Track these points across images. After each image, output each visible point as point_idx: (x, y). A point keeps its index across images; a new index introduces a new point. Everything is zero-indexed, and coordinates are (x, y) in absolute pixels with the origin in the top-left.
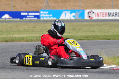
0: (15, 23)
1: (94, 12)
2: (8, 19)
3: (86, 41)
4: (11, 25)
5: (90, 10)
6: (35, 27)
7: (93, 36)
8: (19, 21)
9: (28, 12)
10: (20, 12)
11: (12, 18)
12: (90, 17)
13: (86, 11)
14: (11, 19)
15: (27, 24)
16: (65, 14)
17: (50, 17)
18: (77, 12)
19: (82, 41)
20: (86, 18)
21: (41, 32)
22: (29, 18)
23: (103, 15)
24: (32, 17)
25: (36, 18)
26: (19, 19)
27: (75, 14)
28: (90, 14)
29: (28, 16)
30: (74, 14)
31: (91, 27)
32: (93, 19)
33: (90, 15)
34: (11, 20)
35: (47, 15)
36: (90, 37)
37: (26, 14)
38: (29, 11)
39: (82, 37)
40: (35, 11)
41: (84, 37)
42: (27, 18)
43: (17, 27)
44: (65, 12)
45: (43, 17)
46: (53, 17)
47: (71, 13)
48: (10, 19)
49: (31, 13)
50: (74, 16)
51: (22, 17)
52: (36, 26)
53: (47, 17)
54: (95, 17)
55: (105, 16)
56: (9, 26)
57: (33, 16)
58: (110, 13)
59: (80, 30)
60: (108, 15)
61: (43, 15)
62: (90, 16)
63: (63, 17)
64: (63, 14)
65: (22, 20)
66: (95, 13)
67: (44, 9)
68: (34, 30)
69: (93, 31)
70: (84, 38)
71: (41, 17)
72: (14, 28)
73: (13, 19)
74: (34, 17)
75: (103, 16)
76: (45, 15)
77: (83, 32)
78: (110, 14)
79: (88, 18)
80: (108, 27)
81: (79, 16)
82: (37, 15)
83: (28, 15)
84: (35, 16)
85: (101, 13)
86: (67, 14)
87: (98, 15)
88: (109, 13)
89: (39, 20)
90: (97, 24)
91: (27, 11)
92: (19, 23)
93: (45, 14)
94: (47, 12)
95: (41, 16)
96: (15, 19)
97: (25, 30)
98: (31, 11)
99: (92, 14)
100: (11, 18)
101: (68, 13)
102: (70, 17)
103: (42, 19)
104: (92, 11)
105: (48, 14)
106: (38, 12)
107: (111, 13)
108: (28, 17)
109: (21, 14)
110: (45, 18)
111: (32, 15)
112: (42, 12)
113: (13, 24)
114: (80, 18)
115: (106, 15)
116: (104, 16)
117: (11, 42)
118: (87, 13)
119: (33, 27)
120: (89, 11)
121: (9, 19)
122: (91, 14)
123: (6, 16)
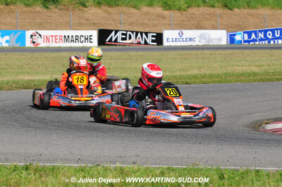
1: (40, 35)
5: (34, 31)
12: (34, 43)
13: (29, 33)
18: (12, 35)
20: (28, 44)
23: (56, 39)
27: (10, 38)
28: (34, 37)
32: (39, 46)
33: (35, 39)
47: (2, 36)
54: (43, 44)
55: (60, 42)
60: (63, 39)
62: (34, 41)
75: (56, 42)
78: (66, 38)
79: (32, 45)
81: (17, 42)
85: (52, 36)
87: (48, 39)
88: (65, 36)
99: (38, 38)
102: (1, 43)
104: (37, 33)
107: (68, 36)
114: (18, 45)
115: (60, 39)
116: (58, 41)
118: (30, 36)
120: (33, 33)
122: (36, 37)
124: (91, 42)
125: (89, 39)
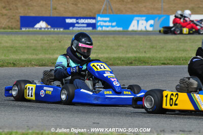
0: (57, 36)
2: (45, 28)
3: (173, 66)
4: (49, 39)
7: (184, 59)
8: (62, 33)
9: (77, 18)
10: (64, 18)
14: (50, 29)
16: (138, 21)
17: (113, 26)
18: (157, 19)
19: (166, 66)
21: (100, 50)
22: (79, 27)
25: (90, 28)
26: (62, 30)
27: (154, 23)
29: (76, 25)
30: (151, 22)
31: (180, 44)
34: (50, 32)
35: (107, 24)
36: (180, 60)
37: (74, 21)
38: (78, 16)
39: (166, 60)
40: (88, 16)
41: (169, 60)
42: (75, 28)
43: (60, 42)
44: (137, 18)
45: (102, 26)
46: (118, 27)
47: (147, 20)
48: (48, 29)
49: (82, 20)
50: (151, 26)
51: (67, 26)
53: (108, 26)
57: (85, 25)
59: (163, 48)
61: (102, 23)
63: (134, 26)
64: (134, 22)
65: (67, 31)
67: (102, 13)
69: (184, 50)
70: (169, 62)
71: (98, 26)
72: (54, 44)
73: (52, 30)
74: (87, 27)
76: (104, 23)
77: (168, 51)
82: (92, 22)
83: (78, 23)
84: (89, 25)
86: (140, 22)
89: (94, 30)
90: (190, 39)
91: (76, 16)
92: (63, 36)
93: (105, 21)
94: (108, 19)
95: (99, 24)
96: (56, 30)
98: (81, 16)
100: (49, 27)
101: (143, 20)
102: (145, 27)
103: (99, 29)
105: (109, 21)
106: (94, 18)
108: (77, 27)
109: (65, 21)
110: (104, 29)
111: (83, 23)
112: (99, 18)
113: (52, 37)
121: (46, 29)
123: (42, 24)
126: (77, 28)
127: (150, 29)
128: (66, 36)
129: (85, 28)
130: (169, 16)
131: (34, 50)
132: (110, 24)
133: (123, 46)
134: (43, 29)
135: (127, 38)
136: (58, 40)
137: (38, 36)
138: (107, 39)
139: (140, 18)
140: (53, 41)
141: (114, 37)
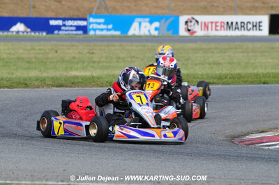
1: (197, 22)
2: (23, 32)
4: (41, 47)
5: (189, 17)
6: (93, 53)
9: (64, 20)
10: (47, 20)
11: (31, 32)
12: (189, 30)
14: (29, 34)
15: (73, 46)
16: (140, 24)
17: (108, 30)
18: (163, 21)
22: (66, 30)
23: (216, 26)
24: (72, 30)
25: (81, 32)
26: (44, 34)
27: (160, 25)
28: (189, 24)
29: (63, 28)
30: (156, 24)
32: (195, 34)
33: (191, 26)
34: (33, 37)
35: (102, 26)
37: (59, 23)
42: (61, 32)
43: (56, 52)
44: (139, 20)
45: (95, 30)
46: (115, 31)
47: (151, 22)
48: (27, 32)
49: (70, 21)
50: (156, 29)
51: (51, 30)
52: (94, 51)
53: (102, 30)
54: (200, 32)
55: (221, 29)
56: (40, 49)
57: (74, 28)
58: (230, 23)
60: (225, 26)
61: (95, 26)
62: (189, 28)
63: (135, 29)
64: (135, 25)
66: (200, 23)
67: (96, 13)
68: (94, 60)
71: (90, 30)
72: (50, 55)
73: (33, 34)
74: (76, 30)
75: (216, 30)
76: (98, 27)
78: (229, 26)
79: (186, 34)
80: (241, 54)
81: (168, 29)
82: (82, 25)
83: (64, 25)
84: (78, 28)
85: (212, 23)
86: (143, 24)
87: (206, 26)
88: (228, 23)
89: (85, 36)
91: (60, 17)
93: (99, 24)
94: (102, 20)
95: (91, 27)
96: (37, 34)
97: (74, 58)
98: (68, 16)
99: (194, 24)
100: (29, 30)
101: (146, 22)
102: (149, 31)
103: (92, 33)
104: (193, 19)
105: (104, 24)
106: (85, 19)
107: (232, 23)
108: (63, 30)
109: (49, 23)
110: (98, 33)
111: (72, 26)
112: (91, 20)
113: (44, 46)
114: (170, 33)
115: (221, 26)
116: (219, 28)
117: (71, 87)
118: (184, 23)
119: (89, 53)
120: (189, 19)
121: (25, 34)
122: (192, 24)
123: (20, 27)
124: (260, 30)
125: (257, 26)
126: (65, 32)
127: (156, 33)
128: (61, 43)
129: (74, 32)
130: (178, 17)
131: (28, 62)
132: (105, 27)
133: (137, 58)
134: (21, 34)
135: (137, 46)
136: (52, 49)
137: (23, 43)
138: (113, 48)
139: (142, 19)
140: (48, 51)
141: (120, 46)
